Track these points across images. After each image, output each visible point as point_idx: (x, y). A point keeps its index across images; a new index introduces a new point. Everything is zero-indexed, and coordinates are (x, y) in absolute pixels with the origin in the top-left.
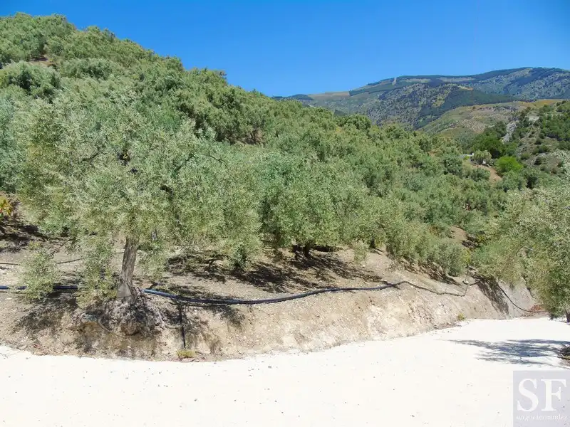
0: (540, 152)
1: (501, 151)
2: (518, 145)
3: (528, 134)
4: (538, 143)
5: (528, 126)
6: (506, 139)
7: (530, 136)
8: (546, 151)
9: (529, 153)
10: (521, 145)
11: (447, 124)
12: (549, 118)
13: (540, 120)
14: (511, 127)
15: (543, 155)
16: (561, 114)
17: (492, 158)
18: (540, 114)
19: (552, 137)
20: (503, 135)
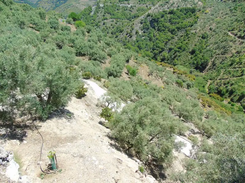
0: (105, 19)
1: (77, 18)
2: (97, 16)
3: (100, 12)
4: (104, 16)
5: (100, 8)
6: (92, 14)
7: (101, 13)
8: (106, 19)
9: (101, 20)
10: (98, 16)
11: (70, 5)
12: (107, 6)
13: (104, 6)
14: (94, 8)
15: (105, 21)
16: (111, 4)
17: (73, 21)
18: (104, 4)
19: (108, 14)
20: (91, 12)
